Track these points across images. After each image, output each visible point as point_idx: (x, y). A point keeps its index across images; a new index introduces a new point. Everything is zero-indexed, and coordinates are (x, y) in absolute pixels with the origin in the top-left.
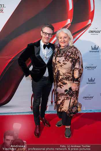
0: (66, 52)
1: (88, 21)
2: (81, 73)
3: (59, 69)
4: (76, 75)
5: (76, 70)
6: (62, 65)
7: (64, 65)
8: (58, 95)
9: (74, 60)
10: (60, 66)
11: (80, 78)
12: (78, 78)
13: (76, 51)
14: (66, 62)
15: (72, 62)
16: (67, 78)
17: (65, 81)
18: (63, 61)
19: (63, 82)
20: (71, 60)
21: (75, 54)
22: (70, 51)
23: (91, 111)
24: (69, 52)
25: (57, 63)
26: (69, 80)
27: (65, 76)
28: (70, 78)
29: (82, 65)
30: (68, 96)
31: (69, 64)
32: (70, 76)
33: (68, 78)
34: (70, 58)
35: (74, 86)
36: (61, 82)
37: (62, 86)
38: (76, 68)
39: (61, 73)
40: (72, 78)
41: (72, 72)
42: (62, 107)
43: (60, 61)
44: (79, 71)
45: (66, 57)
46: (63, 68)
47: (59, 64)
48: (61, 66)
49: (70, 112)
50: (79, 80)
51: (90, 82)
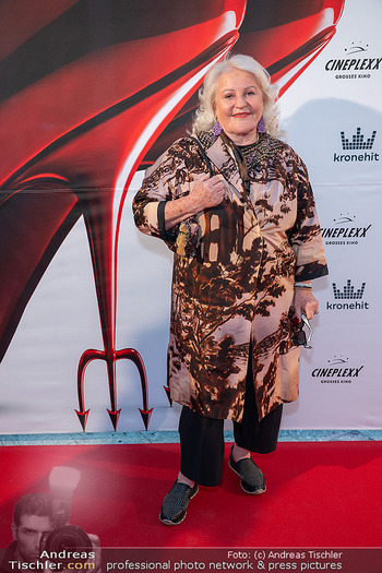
8: (230, 350)
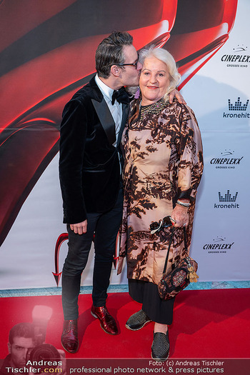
0: (155, 115)
1: (221, 28)
2: (197, 177)
3: (136, 164)
4: (185, 182)
5: (183, 167)
6: (144, 153)
7: (149, 153)
9: (179, 138)
10: (139, 156)
11: (194, 191)
12: (189, 191)
13: (183, 114)
14: (155, 145)
15: (173, 146)
16: (157, 192)
17: (152, 200)
18: (148, 142)
19: (144, 201)
20: (168, 138)
21: (181, 123)
22: (167, 114)
23: (224, 283)
24: (164, 116)
25: (131, 146)
26: (161, 197)
27: (152, 186)
28: (166, 191)
29: (201, 154)
30: (157, 241)
31: (164, 151)
32: (164, 185)
33: (160, 189)
34: (168, 133)
35: (178, 213)
36: (140, 201)
37: (142, 211)
38: (184, 162)
39: (141, 175)
40: (170, 190)
41: (171, 173)
42: (141, 267)
43: (138, 142)
44: (192, 170)
45: (156, 131)
46: (147, 160)
47: (137, 149)
48: (142, 155)
49: (167, 287)
50: (192, 195)
51: (224, 203)
